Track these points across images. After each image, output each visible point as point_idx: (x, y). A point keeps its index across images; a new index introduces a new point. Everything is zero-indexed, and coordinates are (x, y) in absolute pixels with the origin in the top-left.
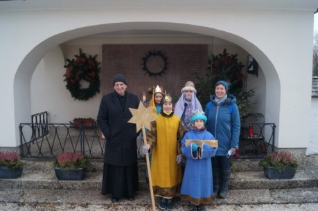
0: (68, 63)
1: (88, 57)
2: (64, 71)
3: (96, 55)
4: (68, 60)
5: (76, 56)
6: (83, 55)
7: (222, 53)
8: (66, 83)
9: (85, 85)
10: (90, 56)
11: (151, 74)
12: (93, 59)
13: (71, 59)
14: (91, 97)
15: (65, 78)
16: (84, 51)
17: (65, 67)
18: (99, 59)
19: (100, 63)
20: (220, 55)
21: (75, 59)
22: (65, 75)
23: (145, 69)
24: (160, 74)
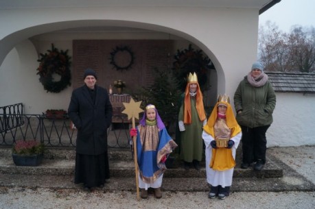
0: (41, 57)
1: (60, 51)
2: (37, 65)
3: (67, 50)
4: (41, 55)
5: (48, 51)
6: (55, 50)
7: (187, 48)
8: (39, 76)
9: (57, 78)
10: (62, 51)
11: (118, 68)
12: (65, 54)
13: (44, 54)
14: (63, 89)
15: (38, 71)
16: (56, 47)
17: (39, 61)
18: (70, 54)
19: (70, 58)
20: (186, 50)
21: (48, 53)
22: (38, 69)
23: (113, 63)
24: (127, 68)
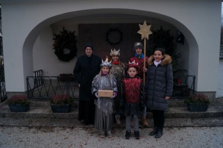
0: (55, 37)
2: (53, 42)
3: (74, 32)
5: (61, 32)
6: (65, 32)
7: (159, 29)
8: (54, 50)
9: (67, 51)
10: (70, 32)
11: (112, 44)
12: (72, 34)
13: (57, 34)
14: (71, 59)
15: (53, 47)
16: (66, 29)
17: (54, 39)
18: (76, 34)
19: (77, 37)
20: (158, 30)
21: (60, 34)
22: (54, 45)
23: (107, 40)
24: (117, 44)
